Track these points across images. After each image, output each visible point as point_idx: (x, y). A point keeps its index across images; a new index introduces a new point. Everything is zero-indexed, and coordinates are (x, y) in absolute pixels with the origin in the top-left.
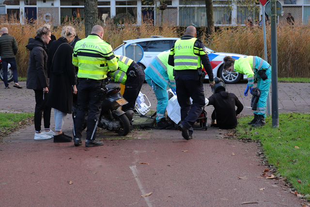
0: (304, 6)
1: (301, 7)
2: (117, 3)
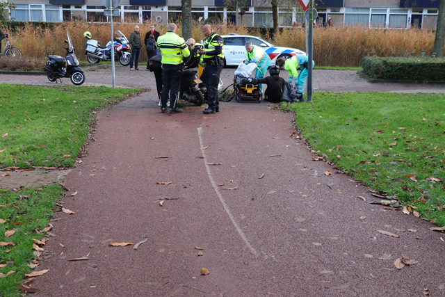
0: (346, 14)
1: (343, 14)
2: (209, 9)
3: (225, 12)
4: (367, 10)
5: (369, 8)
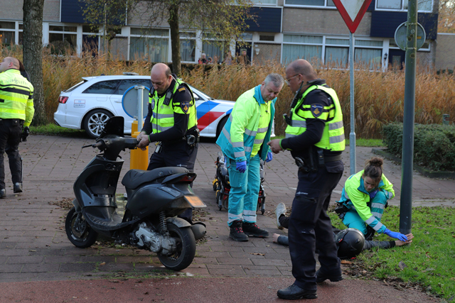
0: (284, 44)
1: (280, 44)
2: (51, 28)
3: (80, 33)
4: (318, 39)
5: (321, 37)
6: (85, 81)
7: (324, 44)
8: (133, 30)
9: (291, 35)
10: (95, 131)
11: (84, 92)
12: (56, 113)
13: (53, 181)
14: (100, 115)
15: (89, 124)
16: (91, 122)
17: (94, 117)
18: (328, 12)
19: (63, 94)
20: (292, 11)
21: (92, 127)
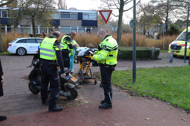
0: (61, 29)
3: (6, 27)
4: (69, 27)
6: (16, 40)
7: (71, 28)
8: (21, 26)
9: (62, 26)
10: (20, 54)
11: (16, 43)
12: (8, 49)
13: (16, 70)
14: (21, 49)
15: (18, 52)
16: (19, 51)
17: (20, 50)
18: (71, 20)
19: (9, 44)
20: (62, 20)
21: (19, 52)
